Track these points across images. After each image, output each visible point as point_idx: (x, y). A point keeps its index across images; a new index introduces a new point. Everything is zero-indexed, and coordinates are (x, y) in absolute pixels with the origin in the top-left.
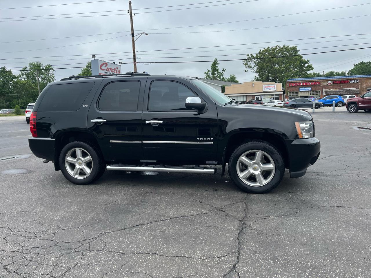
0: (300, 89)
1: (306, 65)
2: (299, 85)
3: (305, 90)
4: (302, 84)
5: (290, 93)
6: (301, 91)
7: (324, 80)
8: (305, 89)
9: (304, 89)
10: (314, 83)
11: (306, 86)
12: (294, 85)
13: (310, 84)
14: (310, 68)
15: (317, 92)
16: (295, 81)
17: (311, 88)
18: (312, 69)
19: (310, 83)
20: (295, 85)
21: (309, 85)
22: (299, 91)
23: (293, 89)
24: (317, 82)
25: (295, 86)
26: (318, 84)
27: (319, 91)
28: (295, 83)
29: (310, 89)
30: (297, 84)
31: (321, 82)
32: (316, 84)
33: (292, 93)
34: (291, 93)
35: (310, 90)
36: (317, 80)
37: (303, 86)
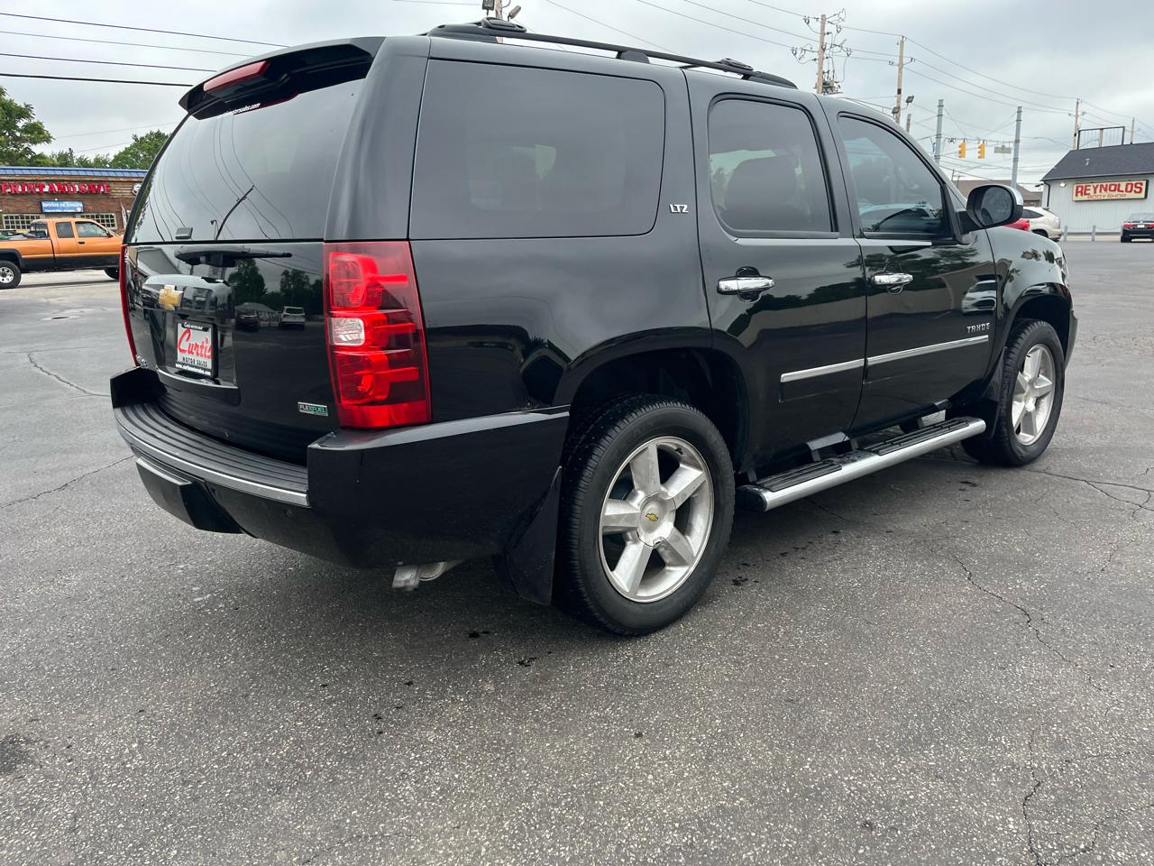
0: (44, 205)
1: (21, 124)
2: (37, 190)
3: (63, 208)
4: (46, 189)
5: (6, 218)
6: (47, 211)
7: (121, 179)
8: (63, 204)
9: (57, 205)
10: (89, 187)
11: (64, 195)
12: (20, 190)
13: (77, 190)
14: (37, 133)
15: (102, 217)
16: (21, 175)
17: (81, 205)
18: (48, 139)
19: (77, 186)
20: (23, 189)
21: (73, 193)
22: (42, 212)
23: (19, 205)
24: (100, 183)
25: (23, 193)
26: (102, 190)
27: (112, 216)
28: (22, 182)
29: (78, 206)
30: (29, 188)
31: (112, 185)
32: (98, 191)
33: (17, 217)
34: (12, 217)
35: (79, 210)
36: (97, 177)
37: (52, 195)
